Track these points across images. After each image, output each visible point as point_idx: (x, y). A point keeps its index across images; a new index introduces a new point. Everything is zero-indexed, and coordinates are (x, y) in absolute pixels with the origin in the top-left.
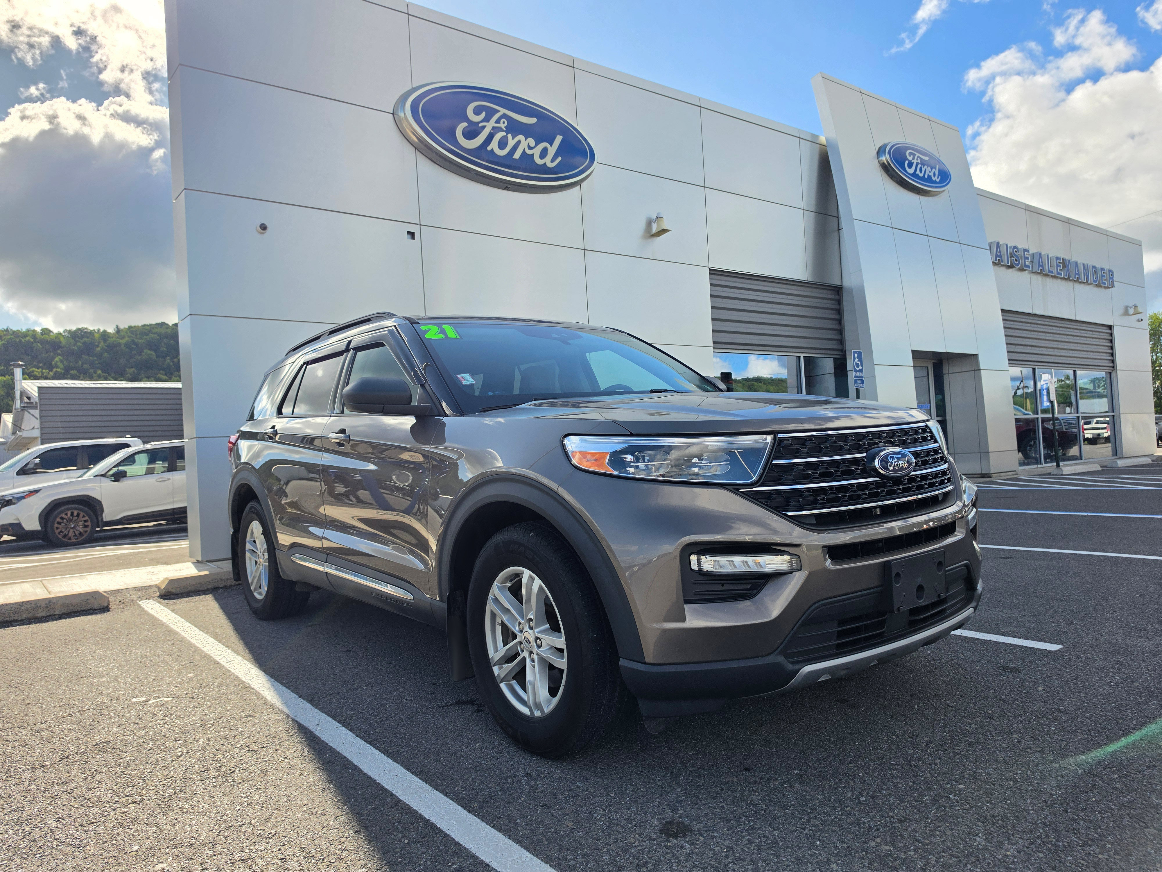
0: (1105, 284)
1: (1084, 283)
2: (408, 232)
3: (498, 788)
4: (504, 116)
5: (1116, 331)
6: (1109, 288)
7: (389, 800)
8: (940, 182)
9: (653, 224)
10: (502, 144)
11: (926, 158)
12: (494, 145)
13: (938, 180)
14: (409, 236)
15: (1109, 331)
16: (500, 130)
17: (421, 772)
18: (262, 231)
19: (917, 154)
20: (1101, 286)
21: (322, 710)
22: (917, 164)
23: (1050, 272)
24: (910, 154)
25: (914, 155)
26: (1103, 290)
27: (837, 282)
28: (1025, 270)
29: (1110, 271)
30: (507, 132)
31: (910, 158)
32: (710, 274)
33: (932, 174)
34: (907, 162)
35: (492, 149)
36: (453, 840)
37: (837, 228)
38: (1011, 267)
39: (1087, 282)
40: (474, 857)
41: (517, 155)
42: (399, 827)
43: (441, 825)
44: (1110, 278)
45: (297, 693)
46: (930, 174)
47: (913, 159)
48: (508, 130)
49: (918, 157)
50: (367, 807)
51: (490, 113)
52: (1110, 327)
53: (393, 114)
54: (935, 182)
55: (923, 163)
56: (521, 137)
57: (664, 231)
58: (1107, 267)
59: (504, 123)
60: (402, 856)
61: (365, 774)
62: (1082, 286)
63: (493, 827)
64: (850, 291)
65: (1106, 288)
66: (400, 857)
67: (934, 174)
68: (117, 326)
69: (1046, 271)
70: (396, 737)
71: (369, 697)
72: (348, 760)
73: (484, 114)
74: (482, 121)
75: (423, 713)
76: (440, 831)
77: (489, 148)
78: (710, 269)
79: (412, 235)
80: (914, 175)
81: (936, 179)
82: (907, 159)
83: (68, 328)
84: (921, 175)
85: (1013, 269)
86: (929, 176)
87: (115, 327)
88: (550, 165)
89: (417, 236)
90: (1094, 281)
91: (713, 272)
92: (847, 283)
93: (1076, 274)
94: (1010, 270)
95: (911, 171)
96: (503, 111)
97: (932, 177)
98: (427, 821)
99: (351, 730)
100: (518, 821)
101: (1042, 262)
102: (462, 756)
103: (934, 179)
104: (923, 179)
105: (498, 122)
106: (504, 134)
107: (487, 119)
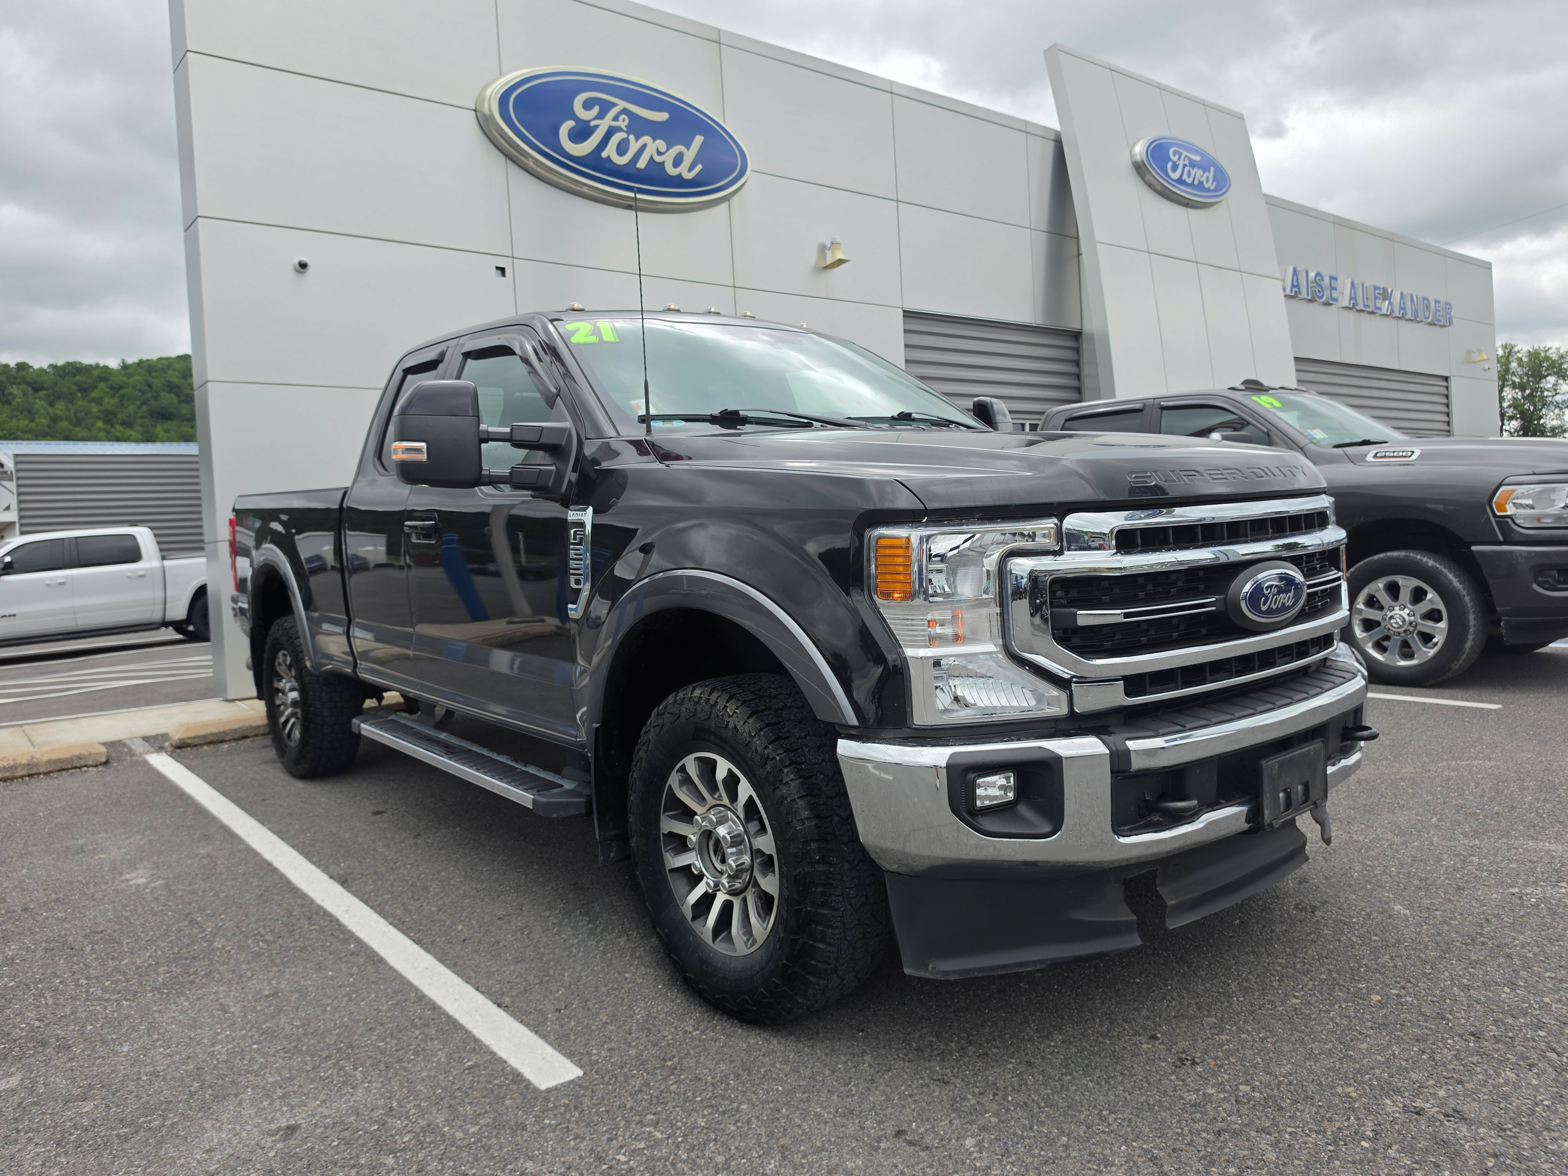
0: (1440, 321)
1: (1411, 320)
2: (497, 268)
3: (537, 981)
4: (625, 111)
5: (1454, 383)
6: (1445, 326)
7: (413, 995)
8: (1216, 190)
9: (827, 251)
10: (622, 149)
11: (1197, 158)
12: (610, 151)
13: (1212, 188)
14: (499, 272)
15: (1445, 384)
16: (619, 129)
17: (455, 965)
18: (302, 270)
19: (1185, 153)
20: (1434, 324)
21: (354, 893)
22: (1185, 166)
23: (1365, 306)
24: (1175, 153)
25: (1180, 154)
26: (1437, 329)
27: (1074, 325)
28: (1331, 304)
29: (1447, 304)
30: (628, 133)
31: (1175, 158)
32: (904, 316)
33: (1204, 179)
34: (1170, 164)
35: (609, 157)
36: (474, 1036)
37: (1076, 253)
38: (1311, 301)
39: (1415, 319)
40: (493, 1053)
41: (642, 164)
42: (419, 1023)
43: (464, 1020)
44: (1447, 313)
45: (327, 873)
46: (1201, 180)
47: (1179, 159)
48: (630, 130)
49: (1186, 156)
50: (387, 1002)
51: (606, 107)
52: (1446, 379)
53: (475, 111)
54: (1208, 190)
55: (1193, 164)
56: (646, 139)
57: (841, 262)
58: (1443, 299)
59: (624, 120)
60: (417, 1054)
61: (391, 968)
62: (1409, 323)
63: (521, 1022)
64: (1092, 337)
65: (1441, 326)
66: (413, 1054)
67: (1207, 178)
68: (123, 360)
69: (1360, 306)
70: (434, 925)
71: (412, 877)
72: (374, 952)
73: (596, 109)
74: (597, 118)
75: (471, 897)
76: (462, 1027)
77: (604, 154)
78: (904, 311)
79: (502, 270)
80: (1180, 181)
81: (1210, 185)
82: (1170, 160)
83: (53, 362)
84: (1189, 181)
85: (1316, 303)
86: (1200, 183)
87: (120, 361)
88: (688, 176)
89: (508, 272)
90: (1425, 318)
91: (908, 315)
92: (1088, 327)
93: (1401, 308)
94: (1312, 305)
95: (1175, 176)
96: (622, 104)
97: (1205, 183)
98: (449, 1017)
99: (384, 917)
100: (550, 1016)
101: (1355, 294)
102: (505, 946)
103: (1206, 186)
104: (1191, 185)
105: (616, 119)
106: (624, 135)
107: (601, 116)
